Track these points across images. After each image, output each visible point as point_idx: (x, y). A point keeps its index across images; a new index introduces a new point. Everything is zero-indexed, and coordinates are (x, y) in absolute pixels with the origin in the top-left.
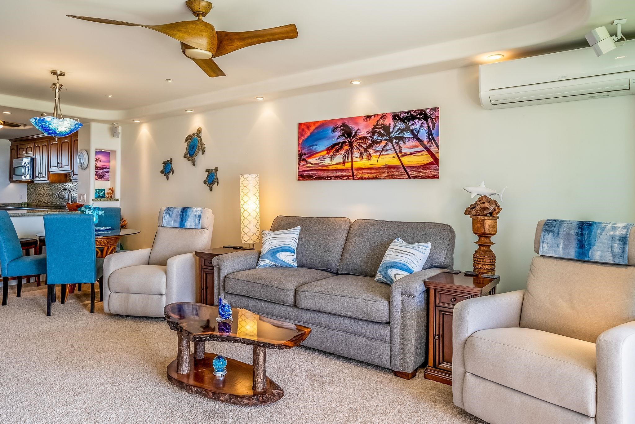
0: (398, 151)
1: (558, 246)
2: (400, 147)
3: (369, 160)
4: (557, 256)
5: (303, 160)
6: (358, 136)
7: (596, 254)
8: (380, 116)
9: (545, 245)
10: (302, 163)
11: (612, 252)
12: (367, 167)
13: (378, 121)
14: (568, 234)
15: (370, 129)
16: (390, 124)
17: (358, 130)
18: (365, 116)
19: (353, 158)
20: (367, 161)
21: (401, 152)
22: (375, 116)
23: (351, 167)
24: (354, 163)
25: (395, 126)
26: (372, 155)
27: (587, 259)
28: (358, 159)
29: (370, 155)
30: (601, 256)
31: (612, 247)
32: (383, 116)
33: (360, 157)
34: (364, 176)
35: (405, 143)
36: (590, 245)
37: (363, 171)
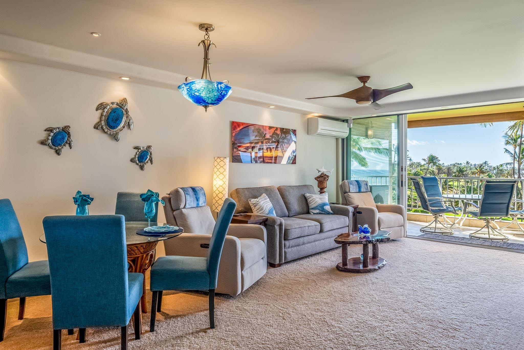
0: (282, 149)
1: (354, 189)
2: (283, 147)
3: (271, 152)
4: (354, 192)
5: (236, 148)
6: (266, 138)
7: (363, 189)
8: (276, 128)
9: (351, 189)
10: (235, 150)
11: (365, 188)
12: (270, 156)
13: (274, 131)
14: (355, 184)
15: (271, 134)
16: (279, 134)
17: (266, 134)
18: (269, 126)
19: (264, 150)
20: (270, 153)
21: (283, 149)
22: (273, 127)
23: (262, 155)
24: (264, 153)
25: (281, 136)
26: (272, 149)
27: (361, 192)
28: (266, 151)
29: (271, 150)
30: (363, 190)
31: (365, 187)
32: (277, 129)
33: (266, 150)
34: (269, 161)
35: (285, 145)
36: (361, 187)
37: (268, 158)
